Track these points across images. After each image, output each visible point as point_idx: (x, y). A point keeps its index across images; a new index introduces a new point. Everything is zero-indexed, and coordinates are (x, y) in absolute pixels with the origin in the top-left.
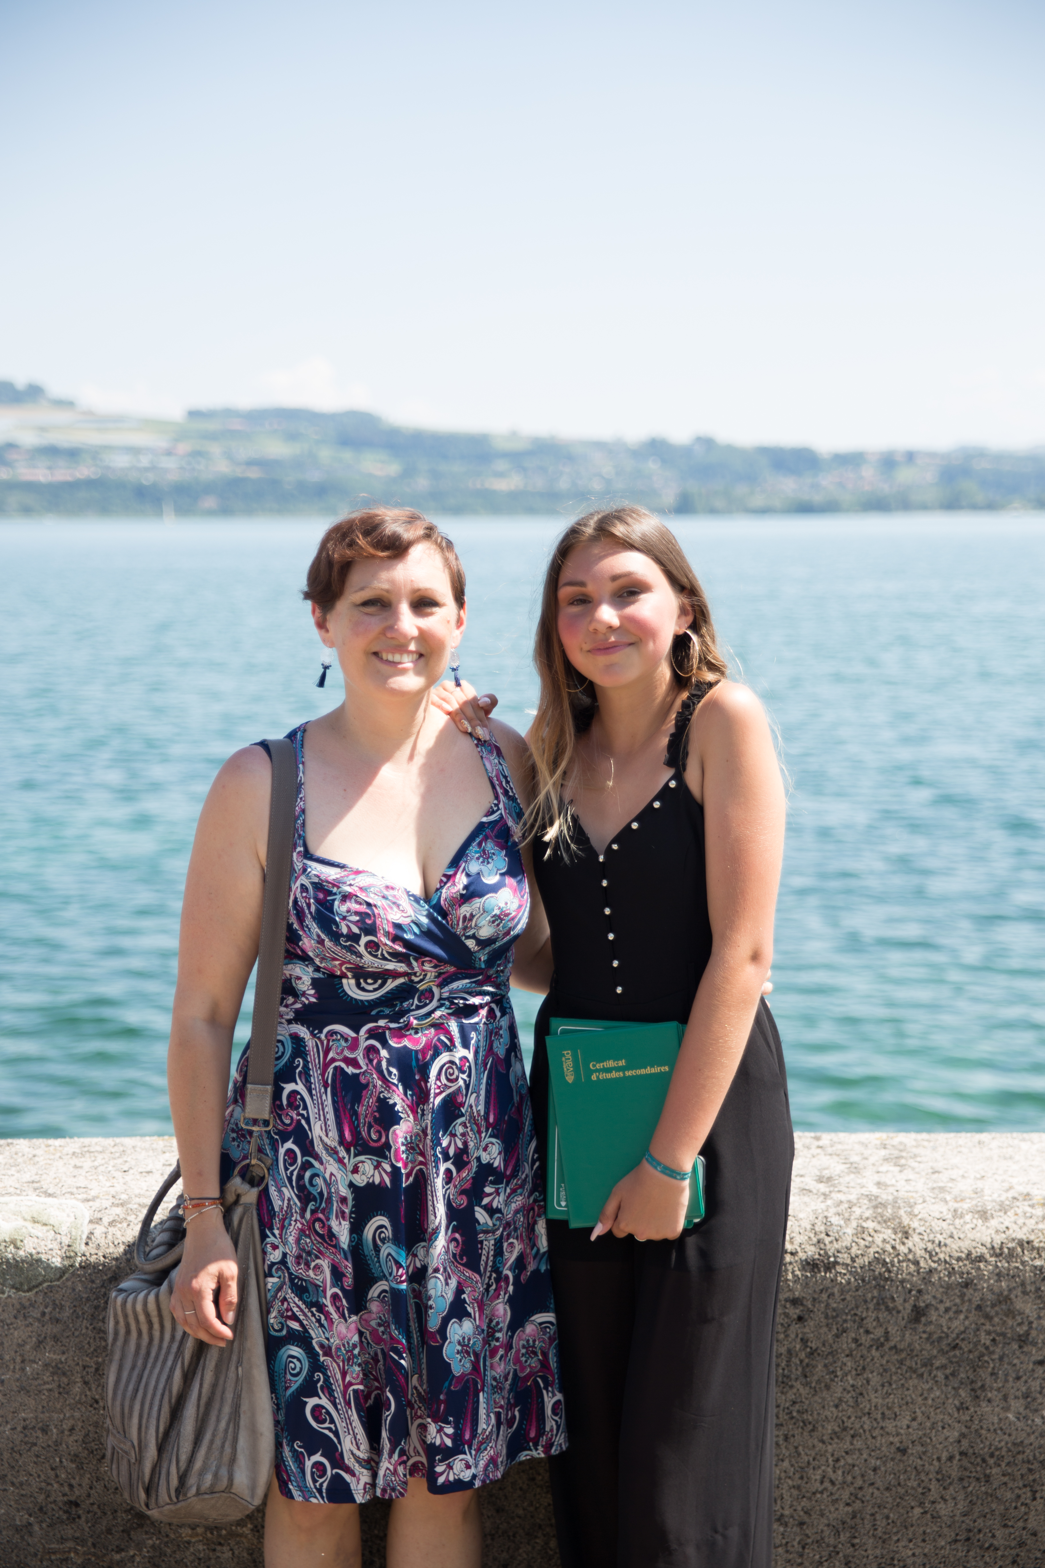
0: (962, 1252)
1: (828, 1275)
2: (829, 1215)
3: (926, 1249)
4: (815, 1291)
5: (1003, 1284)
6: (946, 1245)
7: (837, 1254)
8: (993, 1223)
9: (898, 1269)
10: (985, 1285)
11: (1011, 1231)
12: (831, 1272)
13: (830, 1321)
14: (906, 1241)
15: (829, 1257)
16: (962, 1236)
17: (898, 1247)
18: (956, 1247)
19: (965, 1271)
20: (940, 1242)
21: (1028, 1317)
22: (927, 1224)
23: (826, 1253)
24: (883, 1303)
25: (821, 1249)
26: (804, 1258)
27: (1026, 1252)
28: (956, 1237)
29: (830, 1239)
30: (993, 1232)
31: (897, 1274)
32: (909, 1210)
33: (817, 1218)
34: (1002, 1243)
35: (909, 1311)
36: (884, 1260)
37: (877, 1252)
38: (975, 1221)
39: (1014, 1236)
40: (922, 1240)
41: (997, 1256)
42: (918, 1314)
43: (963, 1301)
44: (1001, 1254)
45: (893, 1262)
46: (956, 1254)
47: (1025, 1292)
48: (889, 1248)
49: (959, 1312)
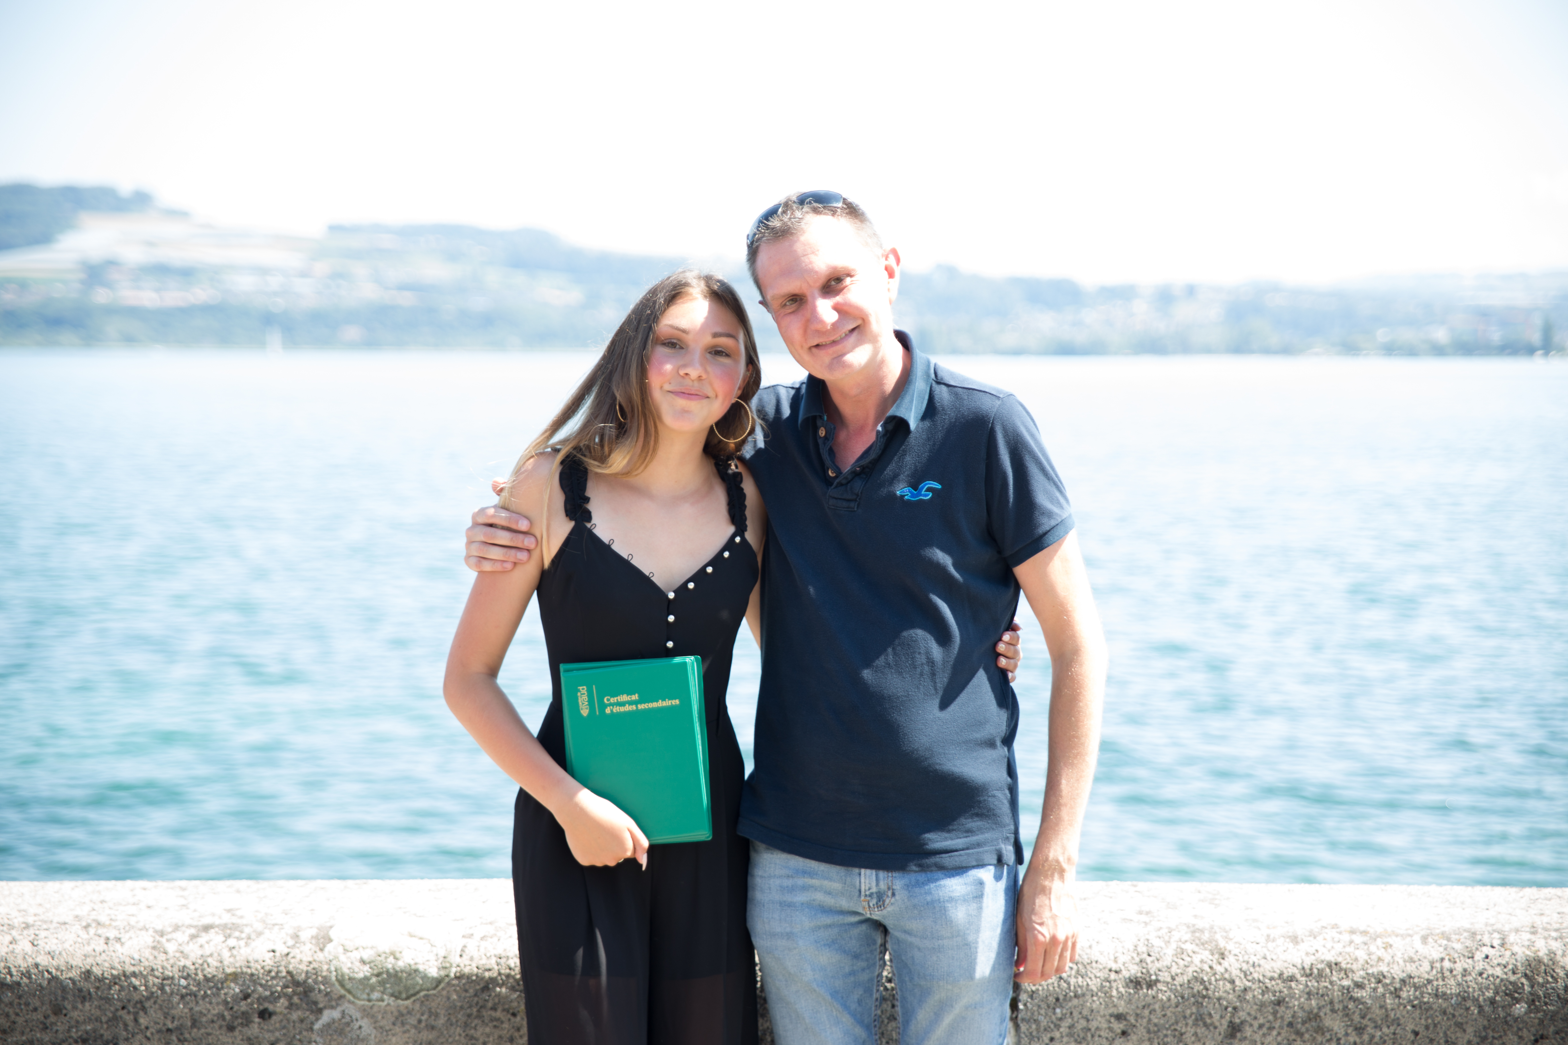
0: (1274, 972)
1: (1150, 992)
2: (1150, 939)
3: (1241, 970)
4: (1137, 1007)
5: (1313, 1002)
6: (1259, 966)
7: (1157, 973)
8: (1303, 947)
9: (1215, 987)
10: (1296, 1003)
11: (1320, 953)
12: (1152, 989)
14: (1222, 961)
15: (1151, 975)
16: (1274, 958)
17: (1215, 966)
18: (1270, 968)
19: (1277, 989)
20: (1254, 963)
21: (1336, 1034)
22: (1242, 946)
23: (1148, 972)
24: (1200, 1019)
25: (1144, 968)
26: (1127, 976)
27: (1334, 972)
28: (1269, 958)
29: (1151, 959)
30: (1303, 955)
31: (1214, 992)
32: (1225, 934)
33: (1139, 940)
34: (1312, 964)
35: (1225, 1027)
36: (1202, 979)
37: (1196, 972)
38: (1286, 944)
39: (1323, 958)
40: (1238, 960)
41: (1307, 976)
42: (1234, 1029)
43: (1276, 1019)
44: (1311, 975)
45: (1209, 981)
46: (1269, 974)
47: (1333, 1011)
48: (1206, 968)
49: (1271, 1028)
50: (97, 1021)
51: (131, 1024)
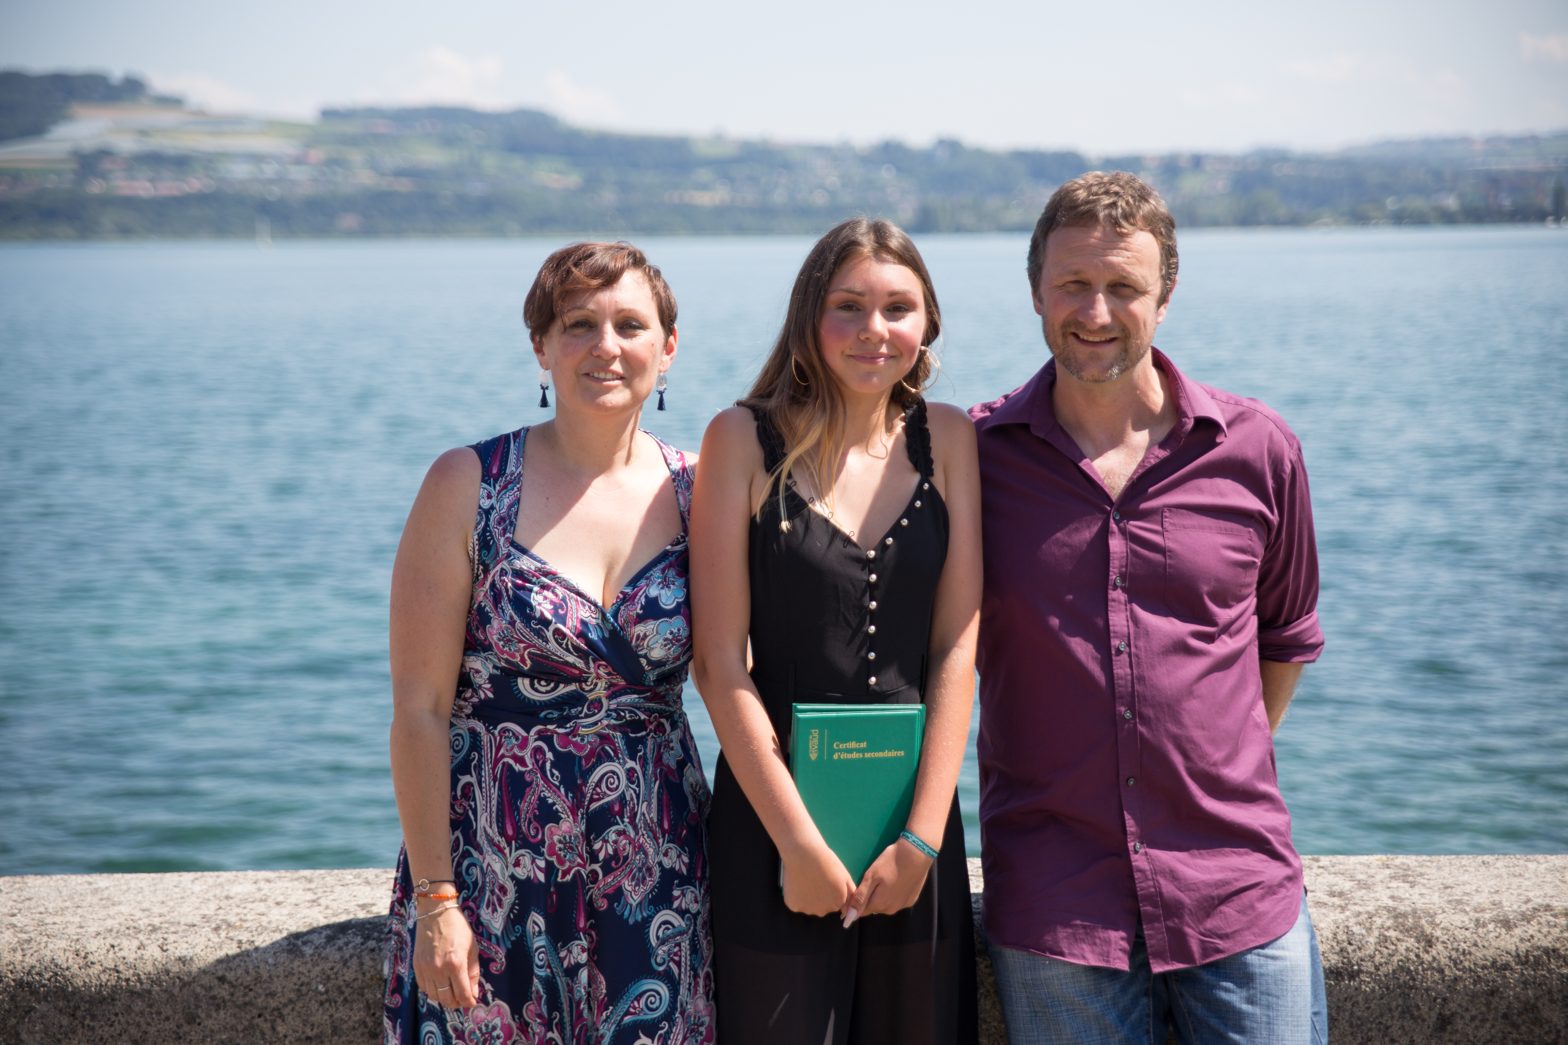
1: (1352, 984)
2: (1350, 924)
3: (1450, 958)
4: (1339, 1000)
5: (1530, 992)
6: (1470, 953)
7: (1360, 962)
8: (1517, 931)
9: (1422, 977)
10: (1511, 993)
11: (1536, 939)
12: (1355, 981)
13: (1355, 1029)
14: (1430, 949)
15: (1353, 965)
16: (1486, 944)
17: (1421, 954)
18: (1480, 956)
19: (1490, 978)
20: (1464, 950)
21: (1556, 1025)
22: (1451, 933)
23: (1350, 961)
24: (1408, 1012)
25: (1345, 958)
27: (1552, 960)
28: (1480, 945)
29: (1352, 948)
30: (1517, 940)
31: (1422, 982)
32: (1430, 919)
33: (1338, 928)
34: (1528, 951)
35: (1435, 1019)
36: (1409, 969)
37: (1401, 961)
38: (1498, 930)
39: (1539, 944)
40: (1446, 948)
41: (1522, 964)
42: (1444, 1022)
43: (1489, 1010)
44: (1527, 962)
45: (1416, 970)
46: (1481, 963)
47: (1552, 1001)
48: (1412, 956)
49: (1484, 1020)
50: (232, 1030)
51: (268, 1033)
